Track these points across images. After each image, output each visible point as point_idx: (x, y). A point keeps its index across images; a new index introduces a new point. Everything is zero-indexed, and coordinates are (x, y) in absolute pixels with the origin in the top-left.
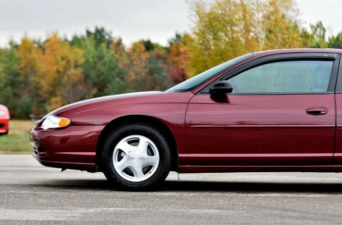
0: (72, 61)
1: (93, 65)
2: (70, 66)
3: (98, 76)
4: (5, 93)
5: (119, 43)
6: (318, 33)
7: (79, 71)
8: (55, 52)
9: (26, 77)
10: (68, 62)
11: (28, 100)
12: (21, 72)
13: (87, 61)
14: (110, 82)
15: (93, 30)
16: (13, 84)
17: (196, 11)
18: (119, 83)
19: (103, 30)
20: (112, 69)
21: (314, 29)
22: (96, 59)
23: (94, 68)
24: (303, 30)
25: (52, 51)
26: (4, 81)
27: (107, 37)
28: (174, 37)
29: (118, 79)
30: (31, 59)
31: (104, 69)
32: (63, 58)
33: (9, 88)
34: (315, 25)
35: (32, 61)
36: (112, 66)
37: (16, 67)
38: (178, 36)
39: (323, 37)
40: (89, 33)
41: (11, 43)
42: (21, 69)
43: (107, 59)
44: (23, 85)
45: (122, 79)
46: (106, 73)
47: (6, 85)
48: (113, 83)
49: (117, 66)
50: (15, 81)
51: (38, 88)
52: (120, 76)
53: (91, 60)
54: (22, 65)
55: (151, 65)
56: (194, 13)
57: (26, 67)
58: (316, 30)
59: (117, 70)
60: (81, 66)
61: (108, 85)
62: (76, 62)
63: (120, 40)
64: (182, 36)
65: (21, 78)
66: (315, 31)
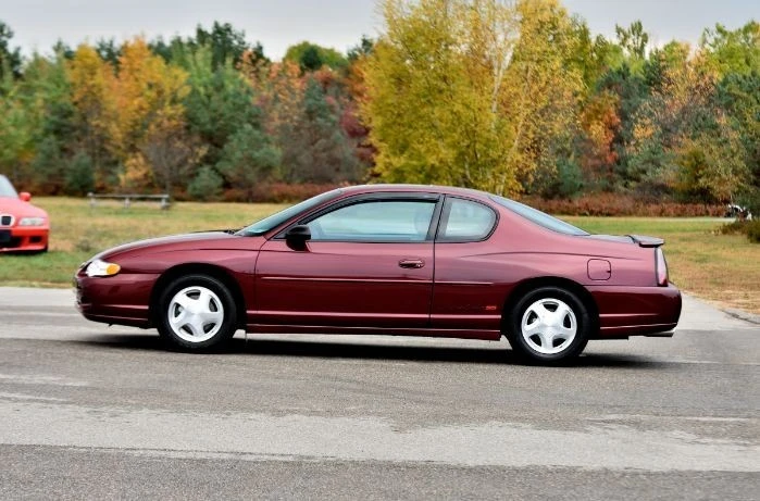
0: (168, 91)
1: (206, 100)
2: (164, 101)
3: (214, 120)
4: (44, 147)
5: (258, 54)
6: (630, 42)
7: (180, 109)
8: (137, 74)
9: (84, 118)
10: (160, 93)
11: (87, 160)
12: (76, 109)
13: (194, 92)
14: (234, 131)
15: (209, 29)
16: (58, 131)
17: (386, 16)
18: (249, 134)
19: (228, 29)
20: (241, 108)
21: (622, 36)
22: (211, 88)
23: (206, 106)
24: (598, 38)
25: (132, 71)
26: (44, 124)
27: (235, 42)
28: (360, 44)
29: (248, 127)
30: (94, 86)
31: (224, 108)
32: (150, 86)
33: (52, 138)
34: (627, 28)
35: (95, 90)
36: (239, 102)
37: (66, 101)
38: (366, 43)
39: (640, 51)
40: (201, 33)
41: (58, 48)
42: (75, 104)
43: (230, 88)
44: (78, 133)
45: (256, 126)
46: (228, 115)
47: (47, 133)
48: (239, 133)
49: (248, 103)
50: (64, 126)
51: (103, 139)
52: (254, 120)
53: (202, 90)
54: (77, 97)
55: (311, 101)
56: (382, 19)
57: (83, 100)
58: (626, 37)
59: (247, 110)
60: (182, 100)
61: (231, 137)
62: (174, 93)
63: (260, 48)
64: (375, 42)
65: (74, 121)
66: (625, 39)
